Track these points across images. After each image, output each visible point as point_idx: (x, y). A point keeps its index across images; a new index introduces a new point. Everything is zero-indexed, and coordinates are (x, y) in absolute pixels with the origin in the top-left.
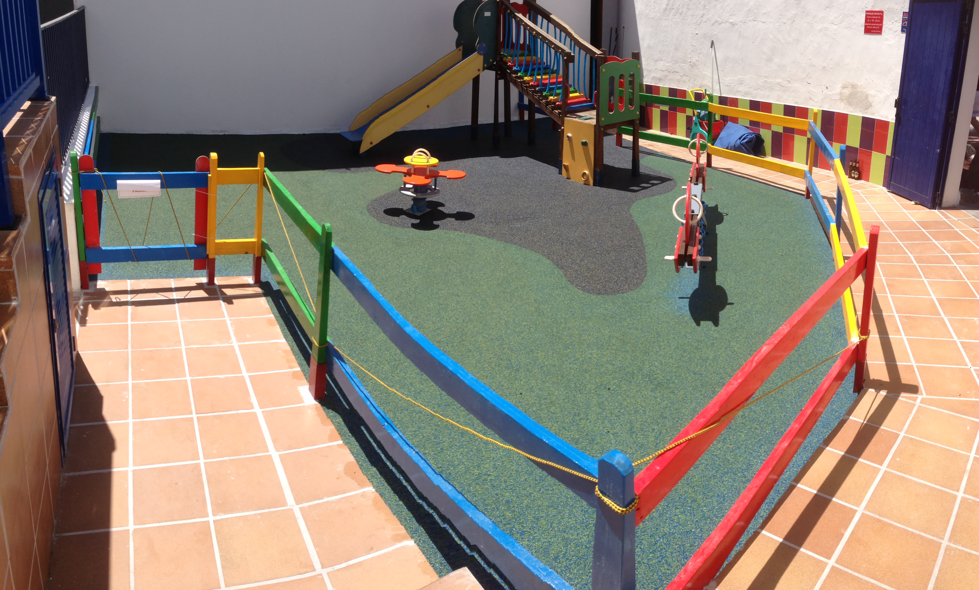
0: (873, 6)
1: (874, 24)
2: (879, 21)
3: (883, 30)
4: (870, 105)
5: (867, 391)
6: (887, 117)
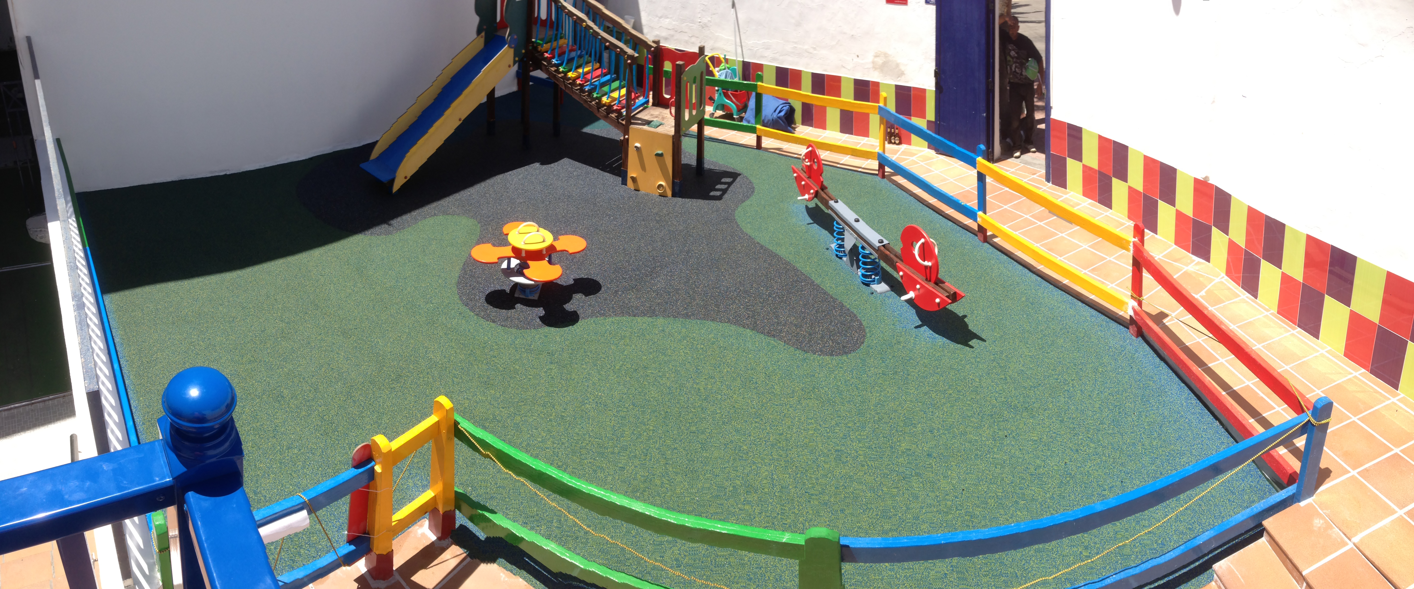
3: (909, 1)
6: (924, 85)
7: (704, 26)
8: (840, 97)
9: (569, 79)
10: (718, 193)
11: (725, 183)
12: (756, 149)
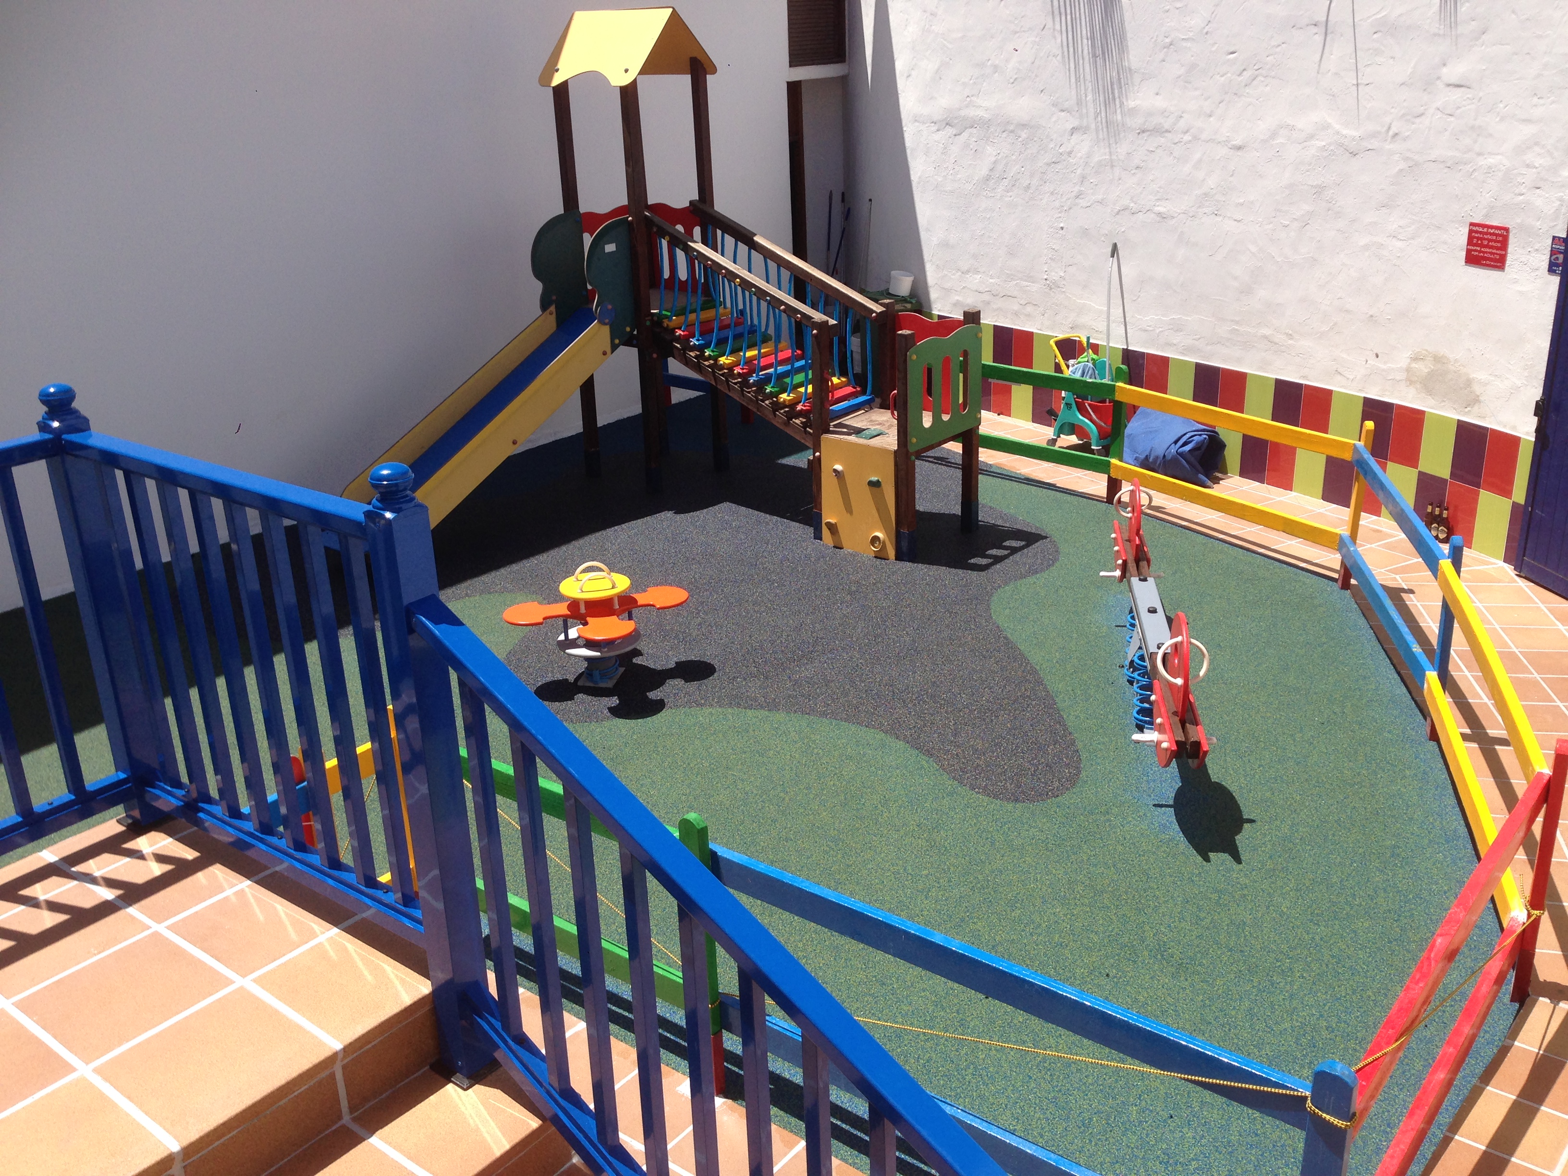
0: (1486, 216)
1: (1488, 250)
2: (1499, 245)
3: (1508, 263)
4: (1476, 400)
5: (1536, 1001)
6: (1514, 428)
7: (1052, 286)
8: (1326, 432)
9: (722, 367)
10: (984, 561)
11: (1006, 548)
12: (1106, 502)
